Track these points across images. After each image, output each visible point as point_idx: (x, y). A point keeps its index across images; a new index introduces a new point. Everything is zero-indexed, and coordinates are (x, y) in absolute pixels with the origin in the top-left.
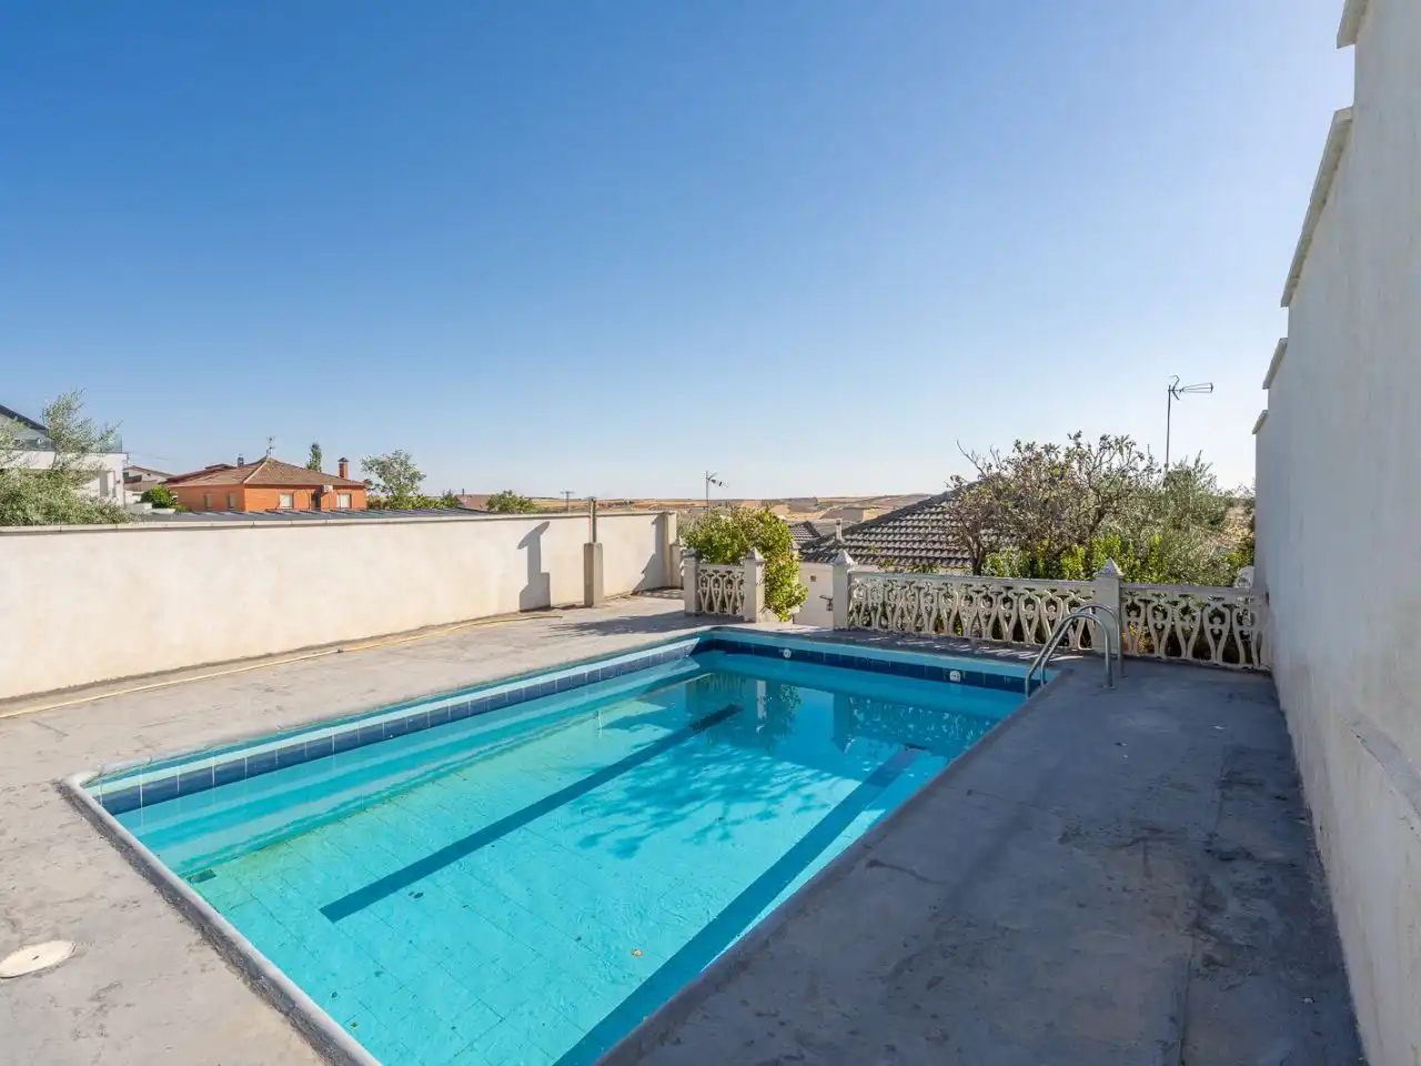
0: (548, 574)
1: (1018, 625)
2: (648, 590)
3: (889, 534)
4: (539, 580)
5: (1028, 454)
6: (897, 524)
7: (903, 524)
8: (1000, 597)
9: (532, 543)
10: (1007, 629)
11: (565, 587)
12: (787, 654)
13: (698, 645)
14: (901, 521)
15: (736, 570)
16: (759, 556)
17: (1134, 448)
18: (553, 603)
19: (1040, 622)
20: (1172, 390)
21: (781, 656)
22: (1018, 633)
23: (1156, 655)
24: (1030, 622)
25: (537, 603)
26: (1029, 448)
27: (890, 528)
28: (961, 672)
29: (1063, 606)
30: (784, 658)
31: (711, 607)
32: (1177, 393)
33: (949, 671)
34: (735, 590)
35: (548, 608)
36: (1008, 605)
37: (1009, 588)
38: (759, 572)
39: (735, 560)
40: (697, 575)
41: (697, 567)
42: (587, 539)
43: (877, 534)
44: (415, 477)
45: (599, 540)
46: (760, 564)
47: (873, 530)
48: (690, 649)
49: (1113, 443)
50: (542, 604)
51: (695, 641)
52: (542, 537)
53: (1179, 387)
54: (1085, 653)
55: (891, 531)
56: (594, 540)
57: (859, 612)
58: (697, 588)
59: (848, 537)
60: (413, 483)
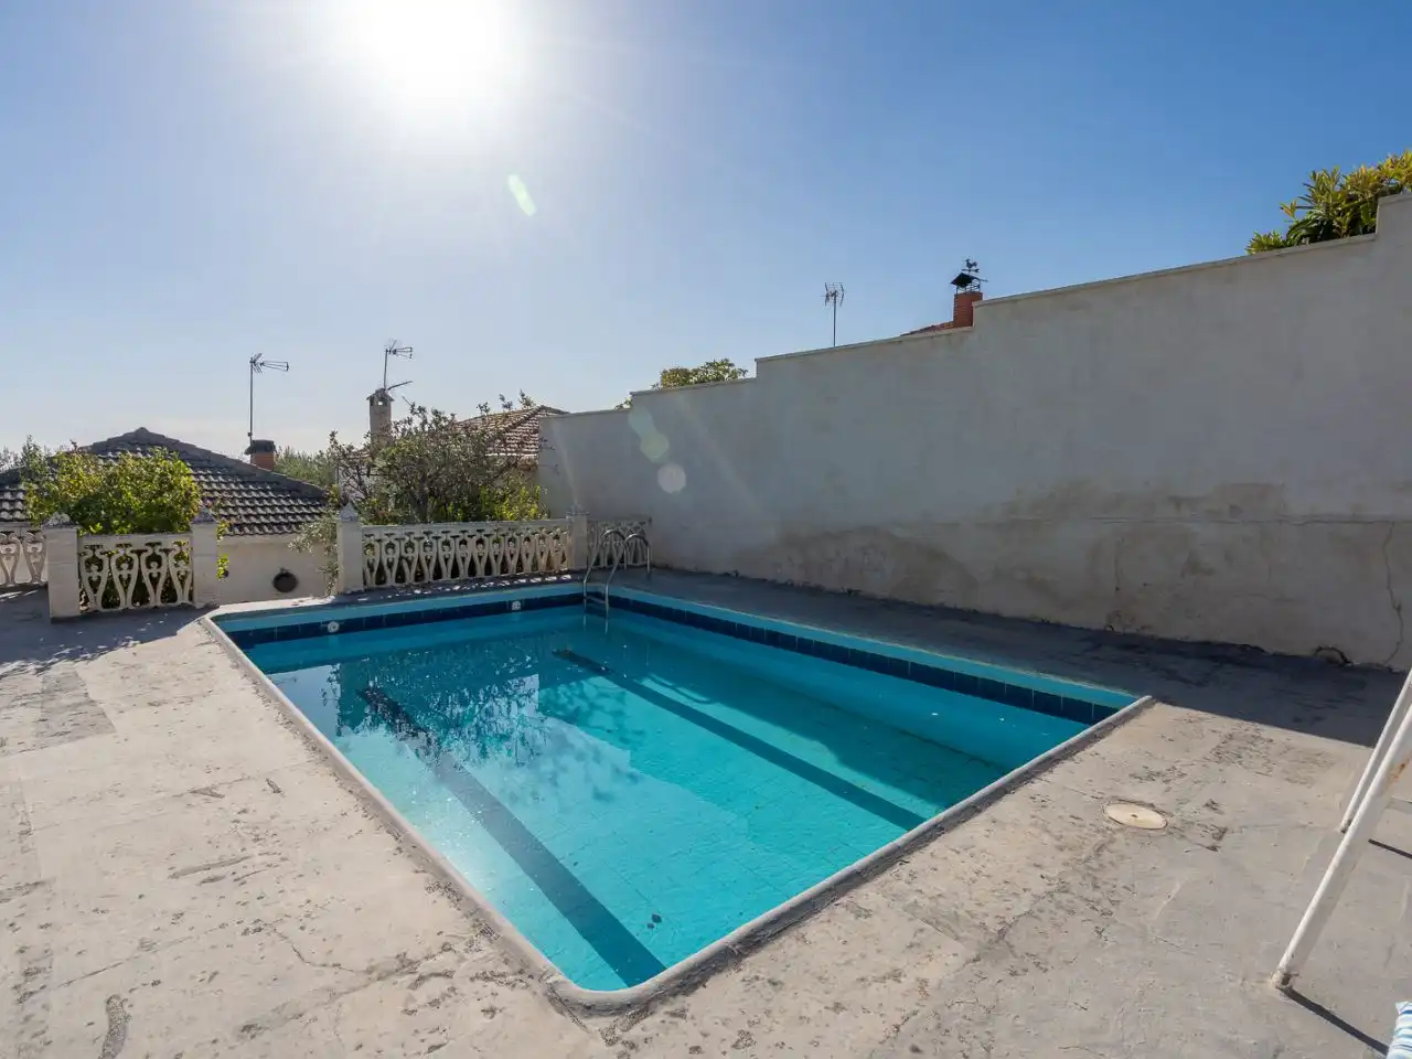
10: (513, 565)
15: (169, 541)
19: (535, 555)
20: (253, 362)
21: (325, 632)
22: (519, 567)
24: (527, 556)
28: (521, 601)
29: (549, 540)
30: (330, 634)
31: (111, 602)
33: (511, 603)
34: (167, 570)
37: (512, 531)
40: (81, 555)
41: (80, 543)
53: (259, 361)
57: (371, 571)
58: (80, 575)
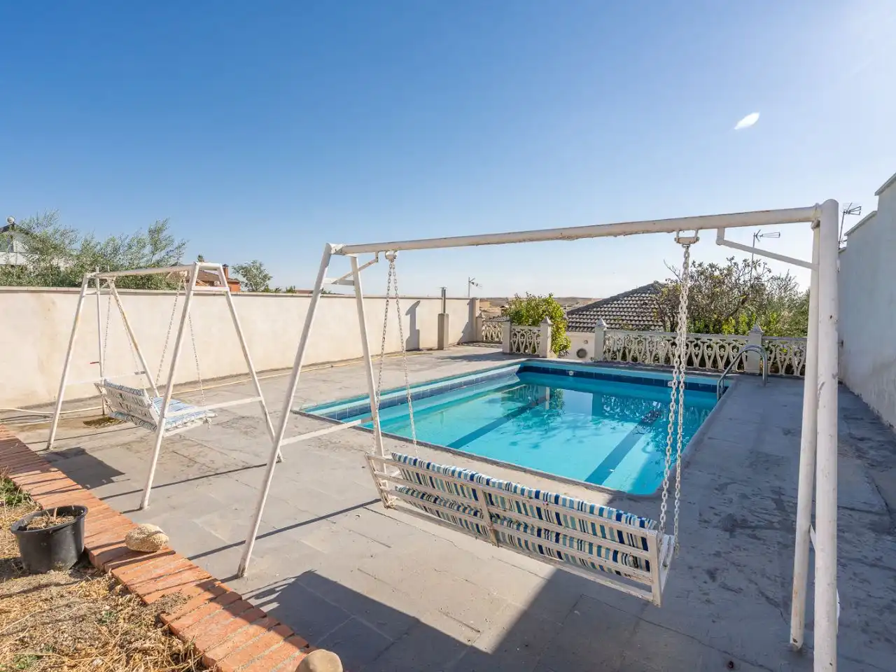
0: (418, 331)
1: (703, 359)
2: (465, 343)
3: (595, 315)
4: (415, 333)
5: (700, 269)
6: (599, 309)
7: (602, 309)
8: (693, 344)
9: (412, 312)
10: (696, 361)
11: (429, 338)
12: (571, 373)
13: (520, 368)
14: (601, 308)
15: (535, 329)
16: (549, 321)
17: (766, 266)
18: (421, 347)
19: (715, 357)
20: (756, 236)
21: (568, 375)
22: (703, 363)
23: (780, 374)
24: (709, 357)
25: (413, 347)
26: (700, 265)
27: (594, 311)
29: (729, 349)
31: (518, 349)
32: (759, 237)
33: (667, 382)
34: (534, 340)
35: (418, 350)
36: (697, 348)
37: (697, 339)
38: (550, 329)
39: (535, 323)
40: (511, 332)
41: (511, 327)
42: (441, 312)
43: (587, 315)
44: (266, 277)
45: (446, 312)
46: (550, 325)
47: (585, 313)
48: (516, 370)
49: (751, 263)
50: (416, 347)
51: (518, 367)
52: (417, 309)
53: (759, 234)
54: (740, 373)
55: (595, 313)
56: (444, 312)
57: (609, 352)
58: (511, 339)
59: (570, 316)
60: (265, 281)
